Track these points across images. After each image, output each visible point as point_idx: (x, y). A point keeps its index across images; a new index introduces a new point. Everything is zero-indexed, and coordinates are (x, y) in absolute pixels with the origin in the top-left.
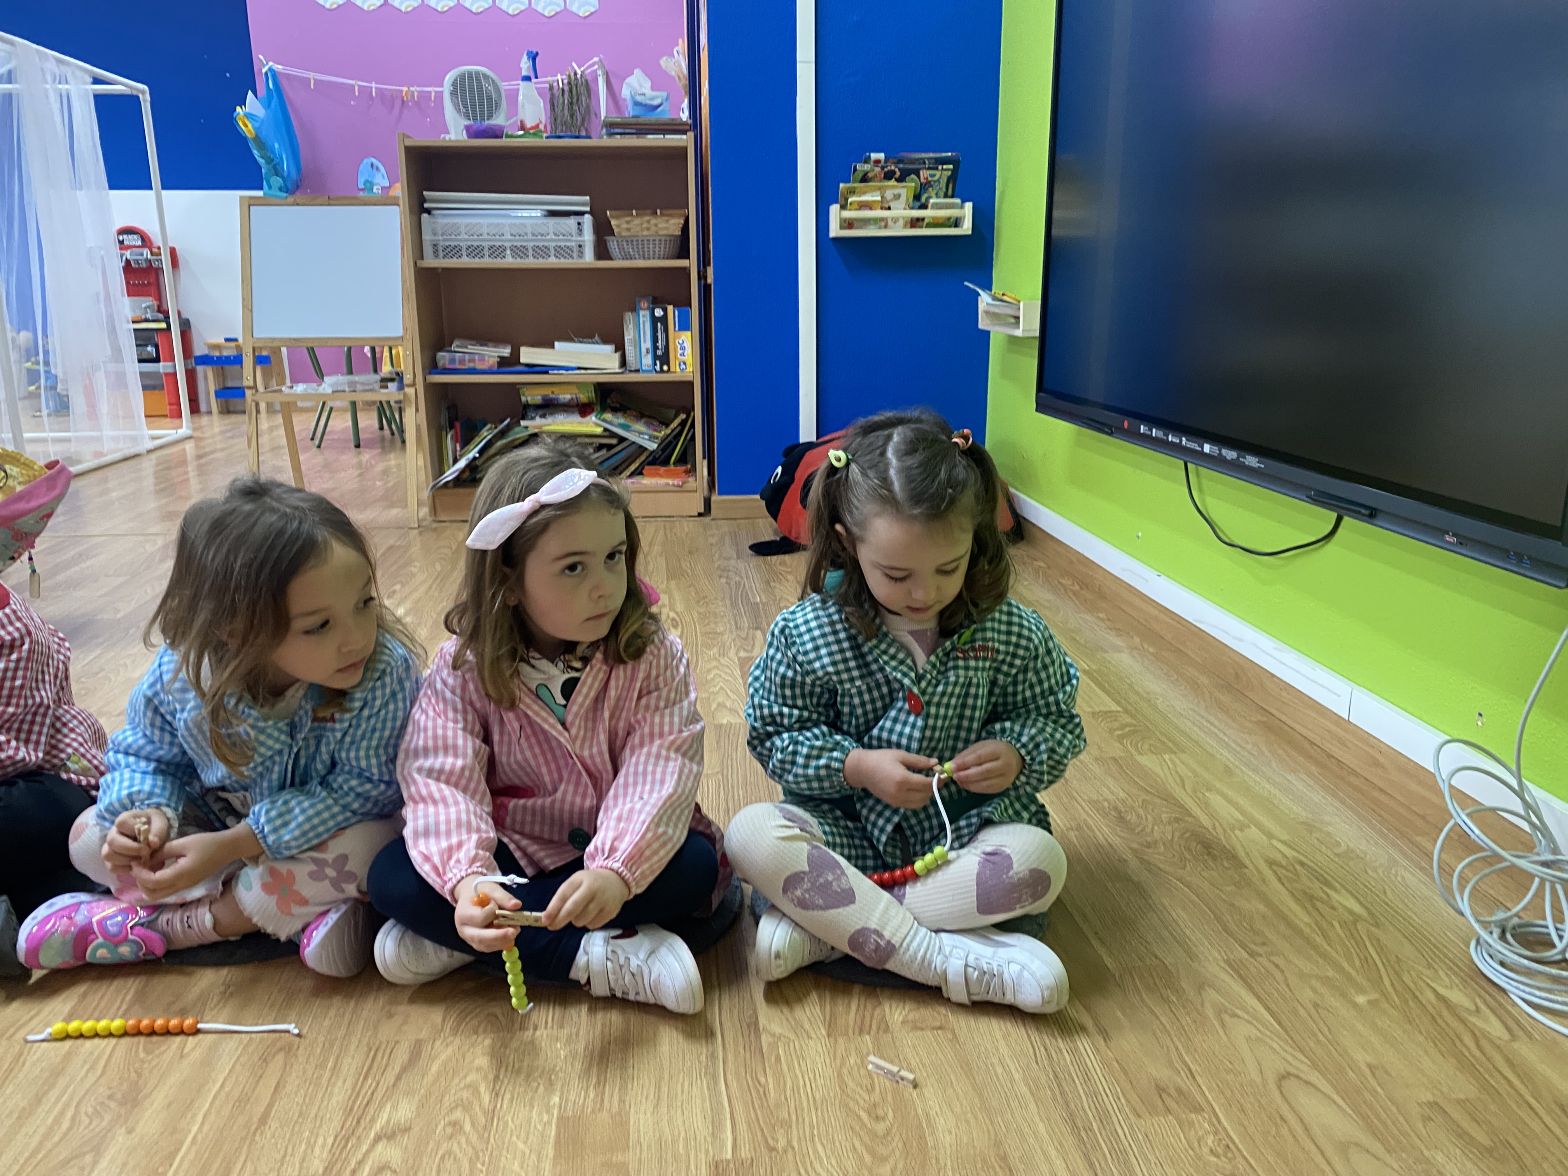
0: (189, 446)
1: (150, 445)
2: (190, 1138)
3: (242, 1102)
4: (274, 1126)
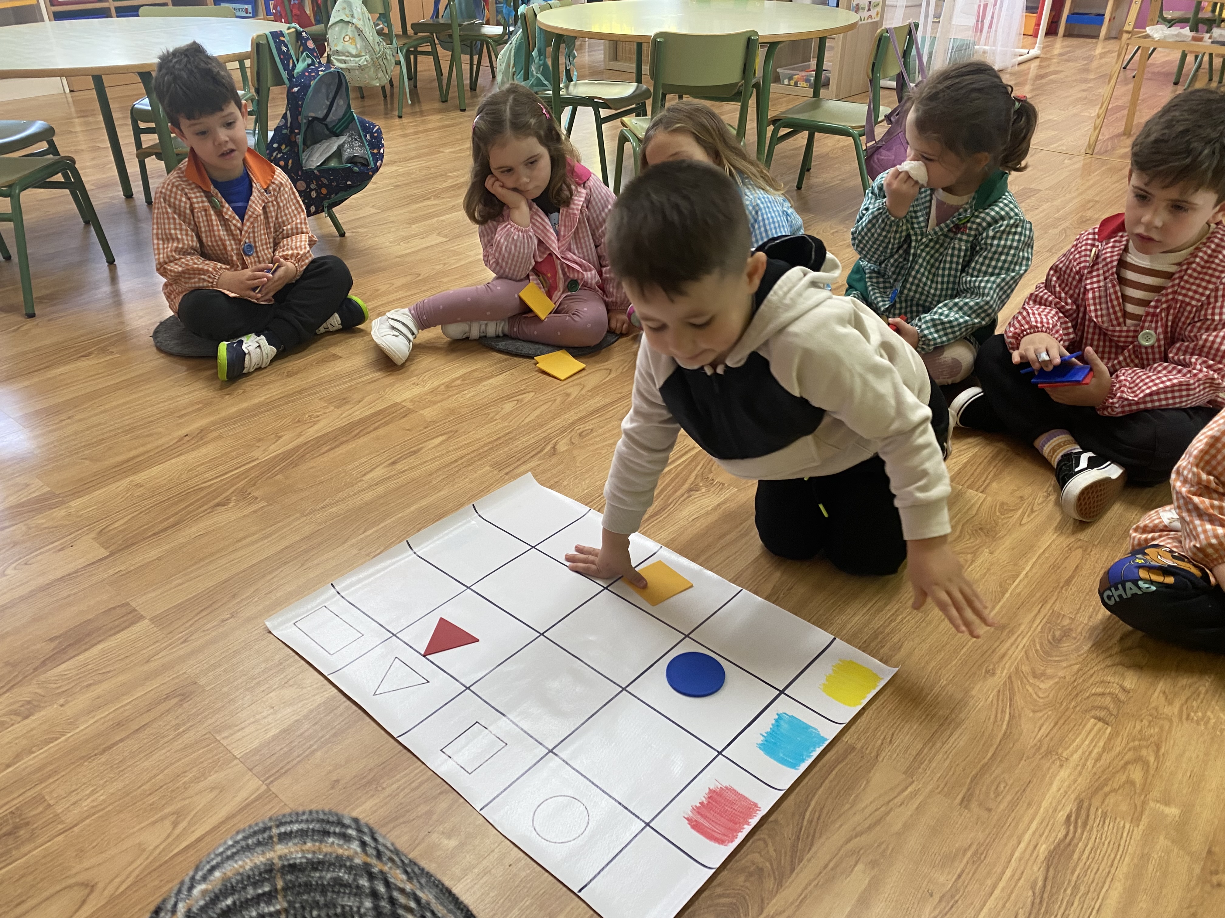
0: (1033, 65)
2: (1024, 572)
3: (1055, 567)
4: (1074, 589)
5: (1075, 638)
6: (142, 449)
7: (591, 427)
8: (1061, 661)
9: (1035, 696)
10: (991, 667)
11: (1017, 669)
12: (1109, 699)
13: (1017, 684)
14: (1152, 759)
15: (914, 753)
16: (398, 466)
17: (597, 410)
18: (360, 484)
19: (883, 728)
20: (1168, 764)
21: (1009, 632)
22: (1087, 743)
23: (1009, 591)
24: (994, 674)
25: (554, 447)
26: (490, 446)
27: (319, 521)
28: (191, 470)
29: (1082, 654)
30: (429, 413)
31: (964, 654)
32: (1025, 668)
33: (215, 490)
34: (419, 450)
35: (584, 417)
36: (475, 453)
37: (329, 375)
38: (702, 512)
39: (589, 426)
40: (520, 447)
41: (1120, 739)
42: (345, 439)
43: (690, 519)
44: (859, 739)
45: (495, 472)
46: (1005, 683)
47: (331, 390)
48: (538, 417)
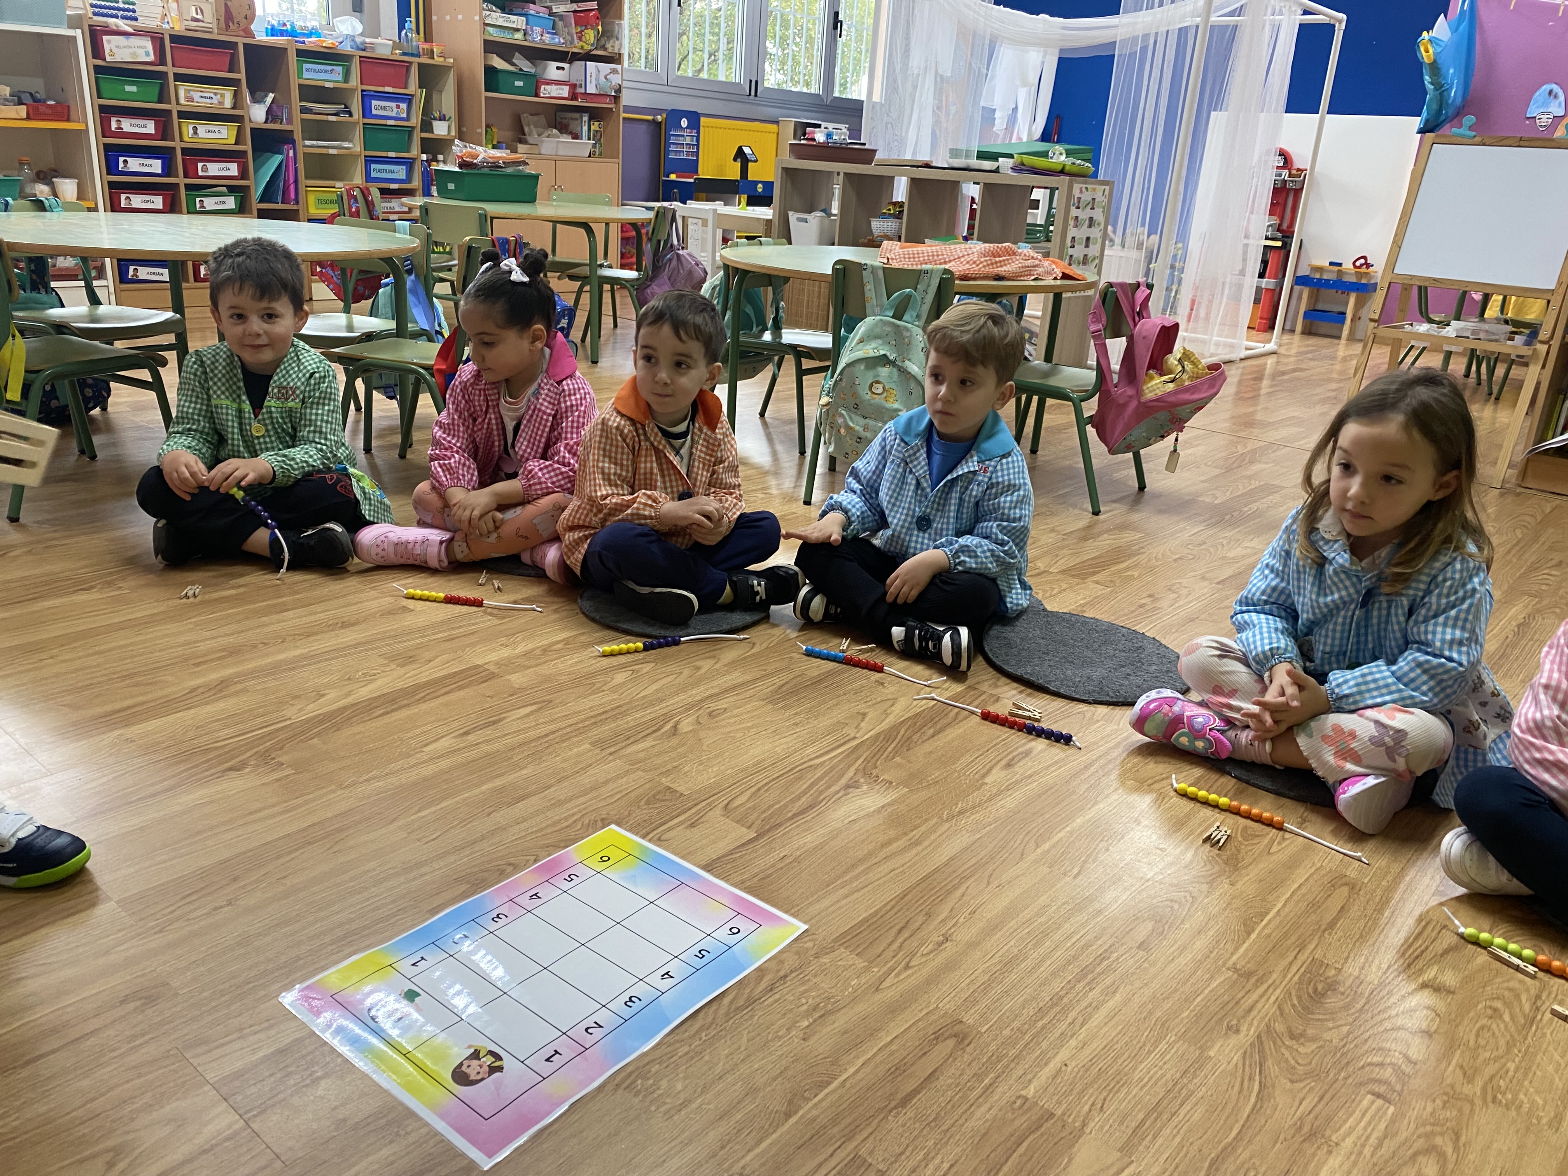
0: (1270, 361)
1: (1244, 353)
2: (1275, 910)
3: (1314, 906)
4: (1340, 934)
5: (1343, 994)
6: (140, 699)
7: (724, 706)
8: (1326, 1020)
9: (1293, 1062)
10: (1234, 1022)
11: (1268, 1026)
12: (1389, 1070)
13: (1268, 1045)
14: (1449, 1150)
15: (1134, 1125)
16: (471, 738)
17: (734, 688)
18: (418, 756)
19: (1091, 1090)
20: (1471, 1157)
21: (1257, 981)
22: (1363, 1124)
23: (1257, 932)
24: (1238, 1031)
25: (675, 727)
26: (593, 720)
27: (361, 795)
28: (201, 726)
29: (1353, 1014)
30: (517, 679)
31: (1198, 1005)
32: (1280, 1027)
33: (228, 752)
34: (500, 720)
35: (716, 695)
36: (573, 728)
37: (396, 630)
38: (862, 813)
39: (722, 704)
40: (632, 724)
41: (1406, 1122)
42: (406, 702)
43: (846, 821)
44: (1059, 1103)
45: (598, 751)
46: (1252, 1045)
47: (396, 646)
48: (657, 691)
